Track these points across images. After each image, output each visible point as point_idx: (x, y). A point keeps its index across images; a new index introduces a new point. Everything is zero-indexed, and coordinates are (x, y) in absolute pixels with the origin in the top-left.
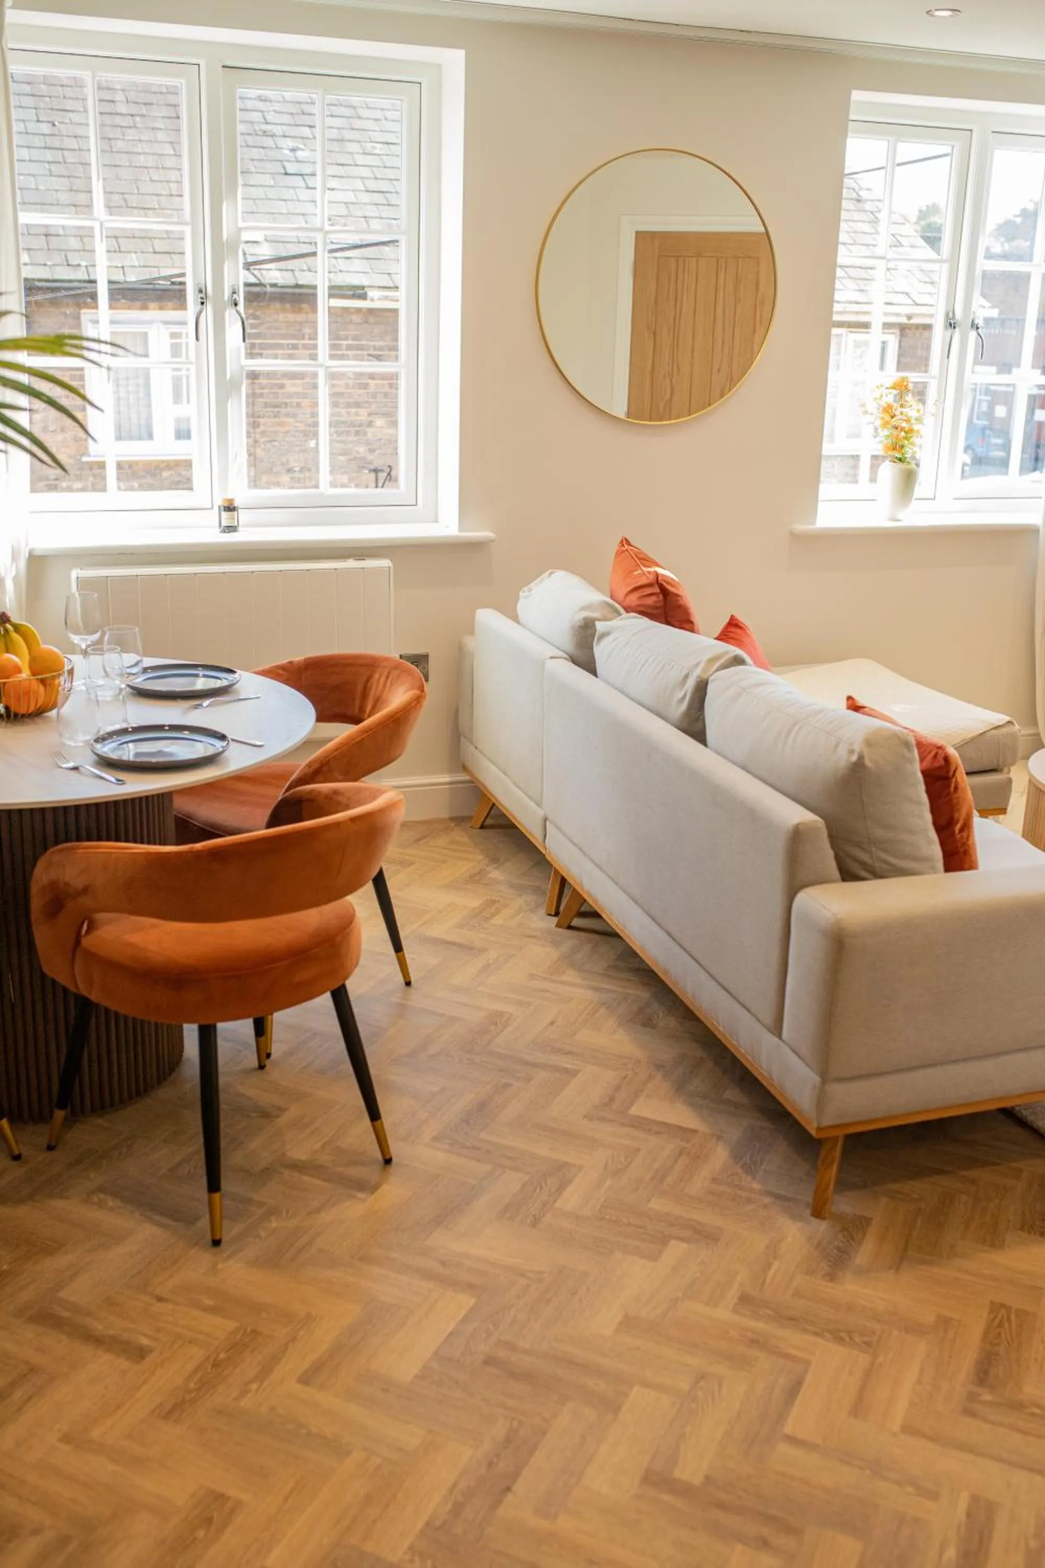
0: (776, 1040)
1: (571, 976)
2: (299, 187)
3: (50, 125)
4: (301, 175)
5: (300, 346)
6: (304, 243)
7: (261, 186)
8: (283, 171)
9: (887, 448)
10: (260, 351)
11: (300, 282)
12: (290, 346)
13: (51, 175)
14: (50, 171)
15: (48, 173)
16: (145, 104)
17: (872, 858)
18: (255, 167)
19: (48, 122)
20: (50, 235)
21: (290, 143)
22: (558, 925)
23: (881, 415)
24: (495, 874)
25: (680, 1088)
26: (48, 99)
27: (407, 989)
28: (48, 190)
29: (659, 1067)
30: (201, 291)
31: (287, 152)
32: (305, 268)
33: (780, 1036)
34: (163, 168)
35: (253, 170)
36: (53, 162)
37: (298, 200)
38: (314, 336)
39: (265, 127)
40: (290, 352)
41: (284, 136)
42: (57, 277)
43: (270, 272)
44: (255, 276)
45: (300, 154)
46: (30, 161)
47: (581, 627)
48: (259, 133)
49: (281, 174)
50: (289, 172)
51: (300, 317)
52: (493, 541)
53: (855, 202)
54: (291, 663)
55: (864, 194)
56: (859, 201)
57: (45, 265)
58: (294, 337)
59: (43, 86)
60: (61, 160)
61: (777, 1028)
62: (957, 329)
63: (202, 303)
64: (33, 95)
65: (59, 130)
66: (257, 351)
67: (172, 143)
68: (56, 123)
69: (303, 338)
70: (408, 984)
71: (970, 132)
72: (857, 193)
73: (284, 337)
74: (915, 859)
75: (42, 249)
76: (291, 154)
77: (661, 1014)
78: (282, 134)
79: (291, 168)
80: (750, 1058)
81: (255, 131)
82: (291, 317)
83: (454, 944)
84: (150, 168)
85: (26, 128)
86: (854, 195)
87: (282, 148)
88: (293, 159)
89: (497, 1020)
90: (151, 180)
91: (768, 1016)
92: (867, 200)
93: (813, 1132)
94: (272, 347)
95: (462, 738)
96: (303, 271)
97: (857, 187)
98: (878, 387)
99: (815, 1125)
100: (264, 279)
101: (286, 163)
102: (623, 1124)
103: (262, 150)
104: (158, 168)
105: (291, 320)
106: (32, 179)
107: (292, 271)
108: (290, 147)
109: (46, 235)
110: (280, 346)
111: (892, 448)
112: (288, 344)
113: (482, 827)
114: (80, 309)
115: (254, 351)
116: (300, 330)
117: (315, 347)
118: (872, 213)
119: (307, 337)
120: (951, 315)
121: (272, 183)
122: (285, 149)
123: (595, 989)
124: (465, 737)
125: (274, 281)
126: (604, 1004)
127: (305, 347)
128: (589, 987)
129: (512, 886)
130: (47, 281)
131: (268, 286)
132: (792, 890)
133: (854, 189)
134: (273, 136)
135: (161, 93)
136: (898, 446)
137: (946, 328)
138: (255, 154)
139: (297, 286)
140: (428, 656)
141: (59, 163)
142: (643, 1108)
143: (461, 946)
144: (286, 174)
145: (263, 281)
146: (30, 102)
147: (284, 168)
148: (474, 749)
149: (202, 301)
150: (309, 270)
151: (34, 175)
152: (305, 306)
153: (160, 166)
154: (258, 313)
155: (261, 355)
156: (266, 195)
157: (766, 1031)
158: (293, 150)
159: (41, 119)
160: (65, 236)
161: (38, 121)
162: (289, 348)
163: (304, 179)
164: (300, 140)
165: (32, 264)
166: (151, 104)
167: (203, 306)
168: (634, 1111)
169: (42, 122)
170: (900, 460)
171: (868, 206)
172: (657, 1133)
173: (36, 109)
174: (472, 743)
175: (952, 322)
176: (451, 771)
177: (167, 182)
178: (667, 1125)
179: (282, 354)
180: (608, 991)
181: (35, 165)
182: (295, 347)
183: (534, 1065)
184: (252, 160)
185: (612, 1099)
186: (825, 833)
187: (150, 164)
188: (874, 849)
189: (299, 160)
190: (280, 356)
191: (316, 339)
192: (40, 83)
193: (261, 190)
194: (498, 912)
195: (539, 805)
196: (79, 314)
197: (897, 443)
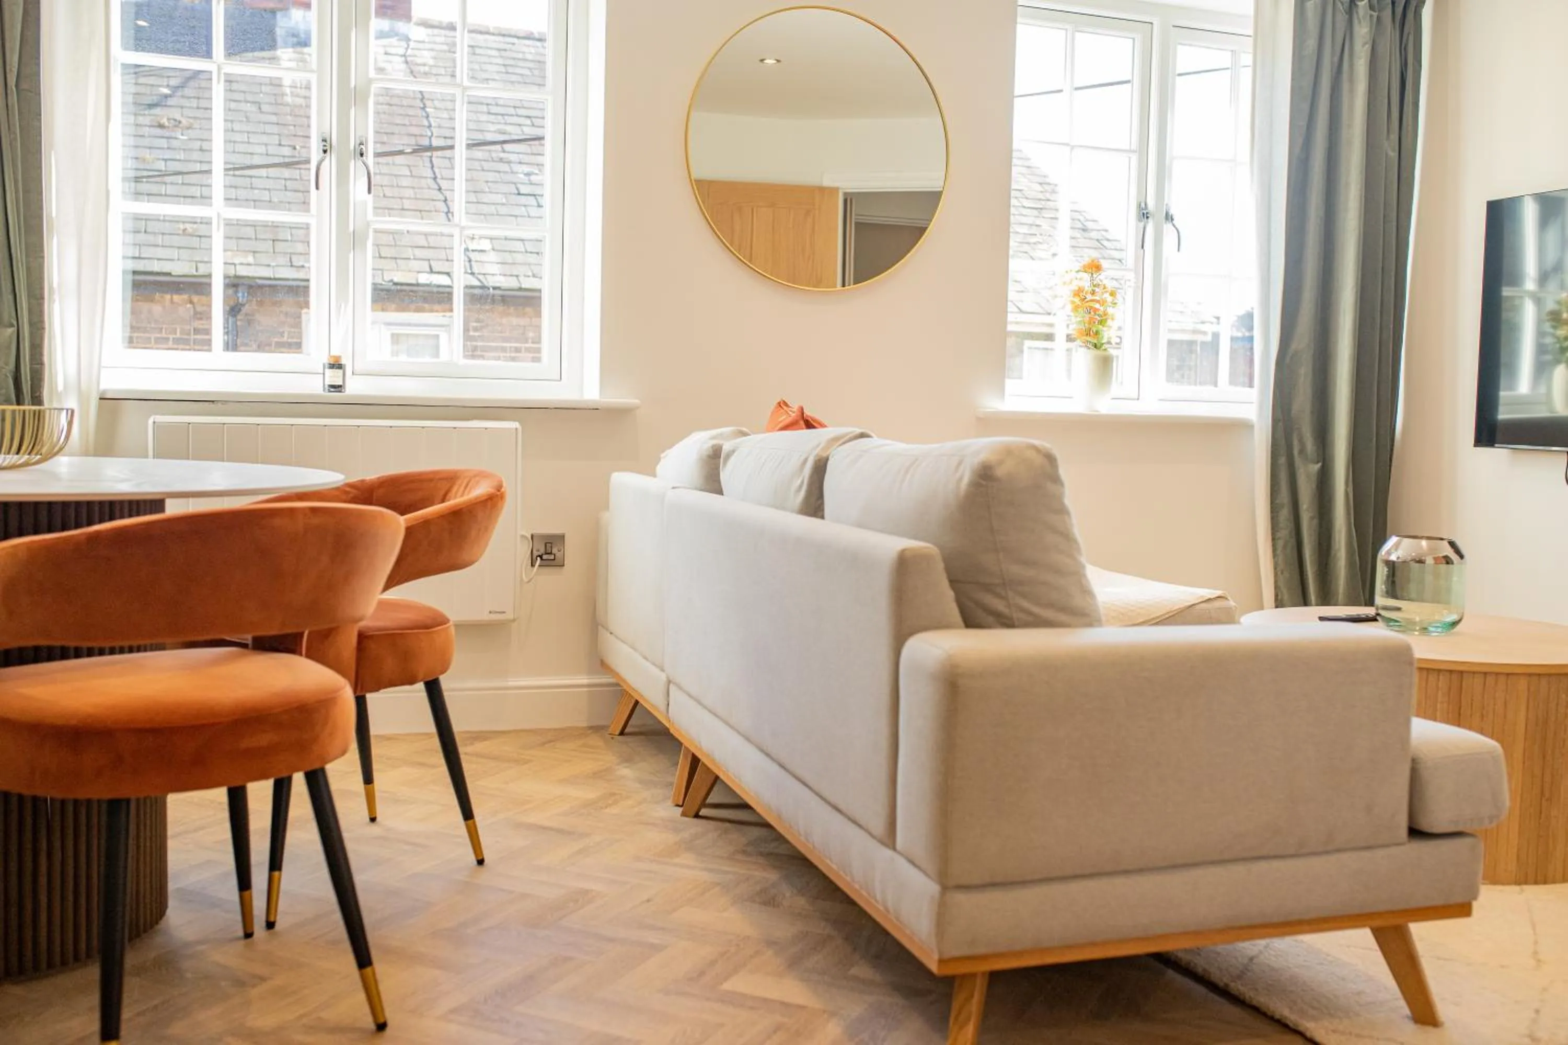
0: (889, 853)
1: (687, 858)
2: (531, 206)
3: (290, 149)
4: (534, 195)
5: (523, 350)
6: (531, 253)
7: (494, 204)
8: (516, 192)
9: (1080, 332)
10: (482, 353)
11: (523, 286)
12: (513, 349)
13: (286, 190)
14: (285, 186)
15: (283, 188)
16: (387, 133)
17: (1009, 606)
18: (489, 188)
19: (289, 146)
20: (278, 240)
21: (526, 169)
22: (684, 814)
23: (1072, 299)
24: (625, 771)
25: (794, 963)
26: (292, 128)
27: (480, 868)
28: (281, 202)
29: (771, 943)
30: (324, 140)
31: (522, 176)
32: (530, 274)
33: (894, 848)
34: (398, 186)
35: (487, 190)
36: (290, 179)
37: (529, 217)
38: (538, 340)
39: (502, 155)
40: (513, 355)
41: (520, 163)
42: (277, 276)
43: (495, 277)
44: (479, 280)
45: (533, 178)
46: (267, 177)
47: (709, 456)
48: (495, 159)
49: (514, 194)
50: (522, 192)
51: (523, 321)
52: (638, 408)
53: (1081, 231)
54: (363, 481)
55: (1090, 225)
56: (1085, 230)
57: (269, 266)
58: (517, 341)
59: (289, 117)
60: (298, 177)
61: (889, 839)
62: (1150, 220)
63: (325, 151)
64: (278, 124)
65: (299, 153)
66: (479, 353)
67: (409, 166)
68: (298, 147)
69: (527, 342)
70: (481, 862)
71: (1150, 25)
72: (1083, 224)
73: (506, 340)
74: (1064, 609)
75: (267, 252)
76: (526, 178)
77: (788, 895)
78: (518, 161)
79: (523, 190)
80: (864, 893)
81: (492, 158)
82: (515, 321)
83: (551, 829)
84: (385, 186)
85: (267, 150)
86: (1080, 226)
87: (517, 173)
88: (527, 182)
89: (581, 897)
90: (384, 196)
91: (878, 825)
92: (1092, 230)
93: (934, 967)
94: (495, 349)
95: (600, 627)
96: (529, 276)
97: (1082, 218)
98: (1067, 272)
99: (936, 957)
100: (488, 283)
101: (519, 186)
102: (708, 999)
103: (497, 174)
104: (392, 186)
105: (514, 323)
106: (267, 192)
107: (517, 276)
108: (525, 172)
109: (274, 241)
110: (504, 349)
111: (1085, 333)
112: (511, 347)
113: (622, 733)
114: (302, 308)
115: (476, 353)
116: (523, 334)
117: (538, 350)
118: (1098, 240)
119: (530, 341)
120: (1143, 205)
121: (504, 201)
122: (520, 173)
123: (711, 870)
124: (603, 626)
125: (497, 285)
126: (718, 884)
127: (528, 350)
128: (706, 869)
129: (641, 782)
130: (270, 279)
131: (491, 289)
132: (900, 639)
133: (1079, 220)
134: (509, 162)
135: (404, 125)
136: (1091, 332)
137: (1140, 220)
138: (491, 176)
139: (520, 289)
140: (564, 536)
141: (296, 180)
142: (739, 984)
143: (560, 831)
144: (519, 194)
145: (486, 284)
146: (275, 129)
147: (517, 189)
148: (609, 635)
149: (325, 148)
150: (534, 276)
151: (269, 190)
152: (528, 310)
153: (395, 185)
154: (481, 316)
155: (483, 357)
156: (497, 211)
157: (878, 845)
158: (528, 174)
159: (283, 143)
160: (291, 241)
161: (280, 145)
162: (511, 352)
163: (536, 199)
164: (536, 167)
165: (255, 265)
166: (393, 134)
167: (325, 155)
168: (727, 986)
169: (284, 146)
170: (1095, 346)
171: (1094, 235)
172: (752, 1008)
173: (279, 135)
174: (607, 629)
175: (1145, 212)
176: (590, 672)
177: (401, 198)
178: (765, 1000)
179: (504, 357)
180: (727, 873)
181: (271, 181)
182: (518, 350)
183: (611, 940)
184: (487, 182)
185: (702, 973)
186: (941, 566)
187: (385, 183)
188: (1010, 594)
189: (533, 182)
190: (502, 358)
191: (539, 342)
192: (287, 114)
193: (493, 207)
194: (616, 802)
195: (663, 670)
196: (300, 314)
197: (1090, 329)
